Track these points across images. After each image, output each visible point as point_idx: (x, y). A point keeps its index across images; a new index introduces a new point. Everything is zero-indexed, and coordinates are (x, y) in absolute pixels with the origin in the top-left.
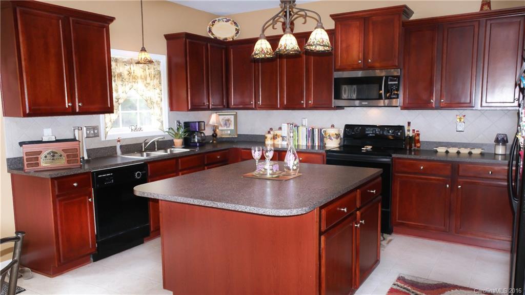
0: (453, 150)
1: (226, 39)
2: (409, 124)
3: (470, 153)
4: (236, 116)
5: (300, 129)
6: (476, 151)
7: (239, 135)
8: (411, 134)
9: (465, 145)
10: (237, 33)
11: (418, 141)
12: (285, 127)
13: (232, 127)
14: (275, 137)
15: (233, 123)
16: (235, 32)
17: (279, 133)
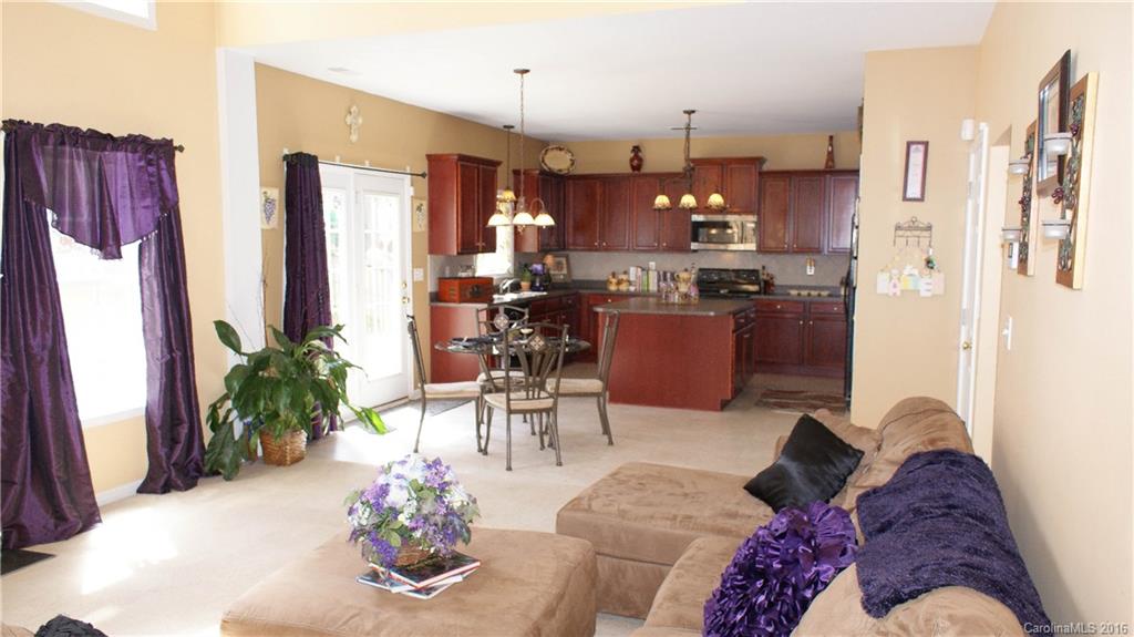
0: (804, 293)
1: (560, 170)
2: (764, 268)
3: (819, 295)
4: (567, 258)
5: (650, 272)
6: (825, 293)
7: (574, 281)
8: (765, 277)
9: (815, 288)
10: (572, 164)
11: (773, 285)
12: (632, 270)
13: (565, 271)
14: (619, 283)
15: (565, 266)
16: (569, 163)
17: (624, 277)
